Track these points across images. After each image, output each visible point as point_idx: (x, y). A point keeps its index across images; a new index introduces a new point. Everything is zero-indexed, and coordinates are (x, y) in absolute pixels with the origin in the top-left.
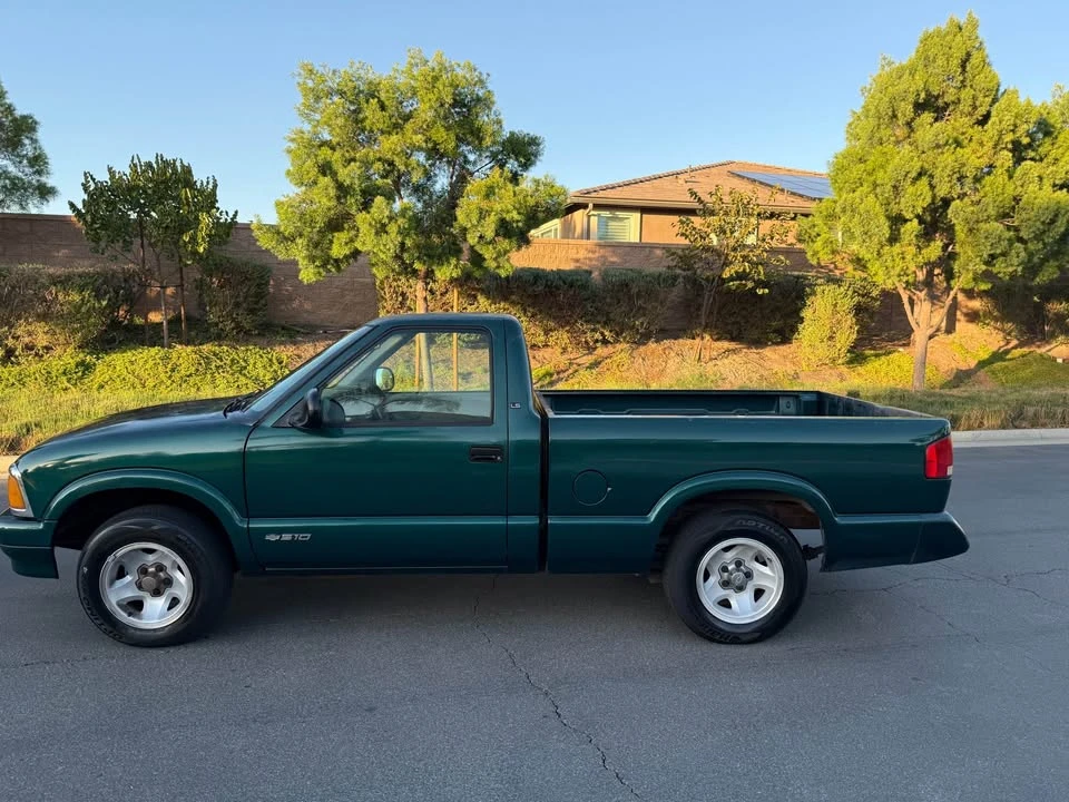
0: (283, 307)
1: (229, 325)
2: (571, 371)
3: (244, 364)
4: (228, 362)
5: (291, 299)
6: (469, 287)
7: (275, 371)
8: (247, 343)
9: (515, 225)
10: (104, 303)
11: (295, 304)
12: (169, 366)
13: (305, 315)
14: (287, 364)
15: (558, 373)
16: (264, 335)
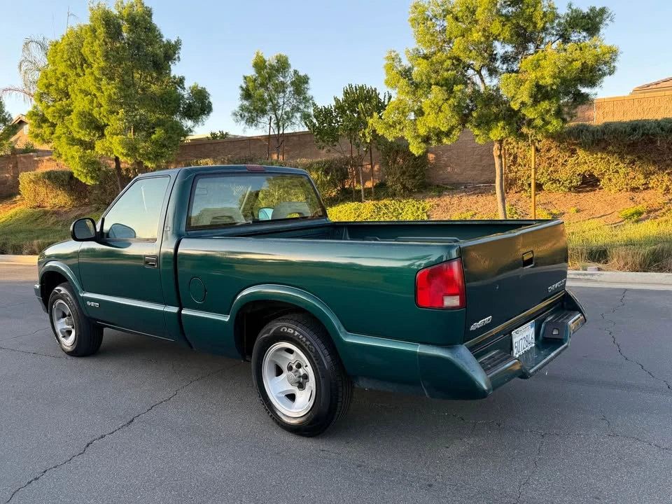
0: (441, 172)
1: (399, 186)
2: (664, 210)
3: (401, 212)
4: (392, 210)
5: (446, 166)
6: (569, 144)
7: (418, 216)
8: (409, 196)
9: (549, 88)
10: (328, 178)
11: (449, 169)
12: (357, 214)
13: (455, 176)
14: (428, 210)
15: (649, 212)
16: (422, 192)
